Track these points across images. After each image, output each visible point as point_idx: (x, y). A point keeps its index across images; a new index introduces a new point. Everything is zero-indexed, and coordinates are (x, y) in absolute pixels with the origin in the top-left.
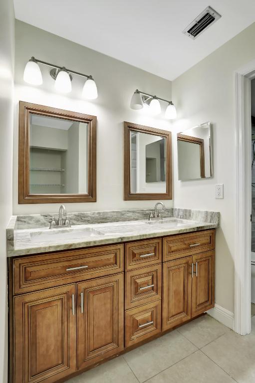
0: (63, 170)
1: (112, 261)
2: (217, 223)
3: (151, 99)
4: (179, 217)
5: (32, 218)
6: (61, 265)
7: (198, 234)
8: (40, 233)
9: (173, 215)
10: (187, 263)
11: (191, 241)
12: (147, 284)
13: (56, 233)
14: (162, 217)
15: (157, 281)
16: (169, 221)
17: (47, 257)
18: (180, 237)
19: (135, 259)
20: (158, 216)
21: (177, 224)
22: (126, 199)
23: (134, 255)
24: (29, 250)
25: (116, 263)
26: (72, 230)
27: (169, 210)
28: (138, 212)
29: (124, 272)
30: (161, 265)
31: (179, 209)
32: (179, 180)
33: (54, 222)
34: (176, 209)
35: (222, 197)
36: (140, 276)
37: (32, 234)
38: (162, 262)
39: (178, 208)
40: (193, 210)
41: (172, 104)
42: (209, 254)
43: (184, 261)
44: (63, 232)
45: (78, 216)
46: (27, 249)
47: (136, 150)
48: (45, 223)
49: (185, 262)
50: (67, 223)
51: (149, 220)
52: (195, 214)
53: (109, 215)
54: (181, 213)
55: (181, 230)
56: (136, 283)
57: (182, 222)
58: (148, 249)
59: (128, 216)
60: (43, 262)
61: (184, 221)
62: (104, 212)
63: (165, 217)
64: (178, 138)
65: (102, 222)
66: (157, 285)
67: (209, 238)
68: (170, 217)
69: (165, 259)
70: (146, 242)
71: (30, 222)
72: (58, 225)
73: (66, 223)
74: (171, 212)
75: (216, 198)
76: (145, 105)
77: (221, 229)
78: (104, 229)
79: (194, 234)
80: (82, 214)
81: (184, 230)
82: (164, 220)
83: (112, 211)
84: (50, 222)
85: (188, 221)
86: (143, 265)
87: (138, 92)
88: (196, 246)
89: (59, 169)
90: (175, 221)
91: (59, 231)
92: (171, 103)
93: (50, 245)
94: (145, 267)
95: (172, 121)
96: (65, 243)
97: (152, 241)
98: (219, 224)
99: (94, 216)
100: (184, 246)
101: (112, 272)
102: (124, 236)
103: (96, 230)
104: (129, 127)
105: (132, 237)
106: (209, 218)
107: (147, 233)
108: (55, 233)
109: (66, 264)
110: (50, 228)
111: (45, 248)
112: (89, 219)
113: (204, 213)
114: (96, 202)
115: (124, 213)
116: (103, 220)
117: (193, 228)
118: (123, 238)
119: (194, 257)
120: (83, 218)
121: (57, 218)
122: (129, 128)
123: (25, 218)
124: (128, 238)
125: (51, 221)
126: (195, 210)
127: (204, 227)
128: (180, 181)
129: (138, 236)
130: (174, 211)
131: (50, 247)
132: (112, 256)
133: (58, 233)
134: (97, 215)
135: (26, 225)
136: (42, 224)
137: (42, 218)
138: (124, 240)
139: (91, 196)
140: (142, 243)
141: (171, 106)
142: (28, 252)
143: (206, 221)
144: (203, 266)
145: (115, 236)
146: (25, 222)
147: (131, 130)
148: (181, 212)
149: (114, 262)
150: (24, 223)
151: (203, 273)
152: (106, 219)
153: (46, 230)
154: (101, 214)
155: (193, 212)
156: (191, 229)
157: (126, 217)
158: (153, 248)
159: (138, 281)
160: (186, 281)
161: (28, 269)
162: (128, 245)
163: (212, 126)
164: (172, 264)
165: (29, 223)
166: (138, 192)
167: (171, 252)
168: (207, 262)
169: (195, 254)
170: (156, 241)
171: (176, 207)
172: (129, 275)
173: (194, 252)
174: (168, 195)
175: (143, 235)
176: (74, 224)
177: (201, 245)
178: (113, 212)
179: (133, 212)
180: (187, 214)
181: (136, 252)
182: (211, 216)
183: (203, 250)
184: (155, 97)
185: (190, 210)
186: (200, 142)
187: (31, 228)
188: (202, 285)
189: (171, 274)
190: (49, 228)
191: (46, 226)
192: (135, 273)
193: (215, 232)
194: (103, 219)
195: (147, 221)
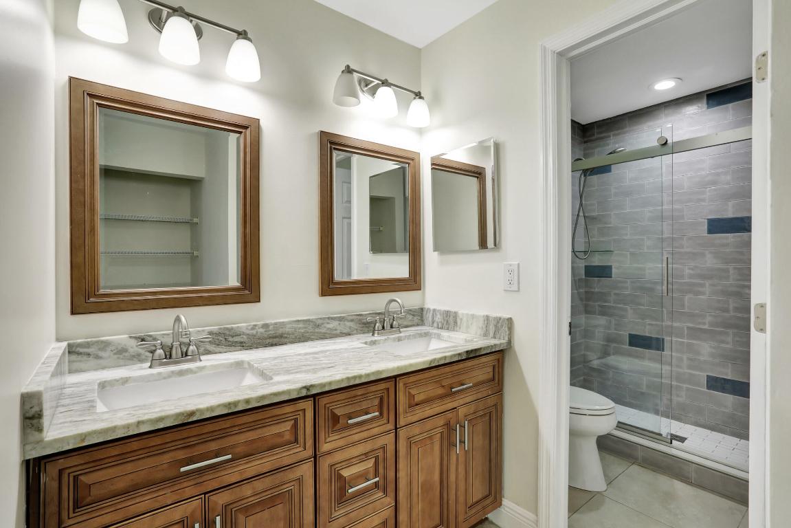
0: (195, 220)
1: (288, 437)
2: (507, 338)
3: (377, 87)
4: (435, 325)
5: (106, 345)
6: (167, 458)
7: (469, 364)
8: (125, 381)
9: (422, 321)
10: (448, 424)
11: (455, 380)
12: (364, 476)
13: (165, 378)
14: (399, 326)
15: (385, 468)
16: (415, 336)
17: (135, 445)
18: (434, 372)
19: (338, 426)
20: (392, 327)
21: (428, 345)
22: (324, 293)
23: (335, 419)
24: (83, 436)
25: (296, 441)
26: (204, 368)
27: (415, 311)
28: (351, 318)
29: (315, 457)
30: (393, 435)
31: (434, 310)
32: (434, 251)
33: (160, 352)
34: (428, 309)
35: (517, 290)
36: (349, 462)
37: (103, 385)
38: (396, 429)
39: (432, 307)
40: (462, 312)
41: (421, 98)
42: (491, 401)
43: (440, 421)
44: (181, 373)
45: (218, 334)
46: (81, 435)
47: (350, 183)
48: (139, 355)
49: (442, 423)
50: (193, 352)
51: (373, 335)
52: (465, 319)
53: (288, 329)
54: (438, 318)
55: (435, 360)
56: (340, 477)
57: (439, 337)
58: (365, 405)
59: (328, 329)
60: (122, 459)
61: (445, 334)
62: (276, 324)
63: (406, 327)
64: (433, 164)
65: (272, 345)
66: (385, 478)
67: (490, 369)
68: (418, 325)
69: (402, 422)
70: (360, 392)
71: (101, 354)
72: (170, 357)
73: (189, 353)
74: (419, 315)
75: (505, 290)
76: (364, 98)
77: (515, 352)
78: (273, 362)
79: (461, 365)
80: (227, 329)
81: (441, 359)
82: (405, 332)
83: (295, 319)
84: (153, 352)
85: (452, 334)
86: (356, 437)
87: (349, 70)
88: (466, 389)
89: (187, 217)
90: (426, 334)
91: (173, 372)
92: (418, 95)
93: (140, 419)
94: (359, 442)
95: (420, 131)
96: (178, 411)
97: (373, 388)
98: (510, 342)
99: (254, 332)
100: (440, 391)
101: (287, 461)
102: (313, 383)
103: (256, 365)
104: (332, 143)
105: (330, 383)
106: (492, 329)
107: (363, 372)
108: (160, 377)
109: (181, 455)
110: (150, 367)
111: (128, 427)
112: (244, 338)
113: (482, 319)
114: (259, 301)
115: (320, 322)
116: (275, 340)
117: (459, 354)
118: (312, 386)
119: (462, 412)
120: (231, 339)
121: (168, 341)
122: (331, 145)
123: (88, 345)
124: (323, 385)
125: (154, 348)
126: (465, 312)
127: (480, 349)
128: (436, 253)
129: (342, 380)
130: (425, 313)
131: (139, 423)
132: (288, 426)
133: (169, 377)
134: (262, 330)
135: (92, 362)
136: (134, 356)
137: (133, 343)
138: (314, 391)
139: (249, 288)
140: (353, 393)
141: (418, 102)
142: (83, 440)
143: (486, 335)
144: (480, 427)
145: (295, 382)
146: (89, 354)
147: (334, 149)
148: (439, 316)
149: (293, 439)
150: (85, 358)
151: (479, 441)
152: (281, 336)
153: (141, 370)
154: (271, 327)
155: (461, 316)
156: (455, 355)
157: (323, 330)
158: (376, 402)
159: (346, 473)
160: (445, 462)
161: (83, 478)
162: (324, 401)
163: (497, 146)
164: (416, 430)
165: (98, 357)
166: (355, 276)
167: (413, 405)
168: (488, 418)
169: (463, 405)
170: (383, 386)
171: (431, 304)
172: (324, 464)
173: (462, 402)
174: (413, 281)
175: (355, 377)
176: (208, 352)
177: (475, 385)
178: (298, 321)
179: (341, 319)
180: (450, 321)
181: (339, 412)
182: (496, 326)
183: (480, 395)
184: (385, 83)
185: (456, 313)
186: (478, 173)
187: (103, 368)
188: (478, 464)
189: (414, 450)
190: (149, 364)
191: (142, 361)
192: (338, 457)
193: (503, 358)
194: (276, 337)
195: (369, 337)
